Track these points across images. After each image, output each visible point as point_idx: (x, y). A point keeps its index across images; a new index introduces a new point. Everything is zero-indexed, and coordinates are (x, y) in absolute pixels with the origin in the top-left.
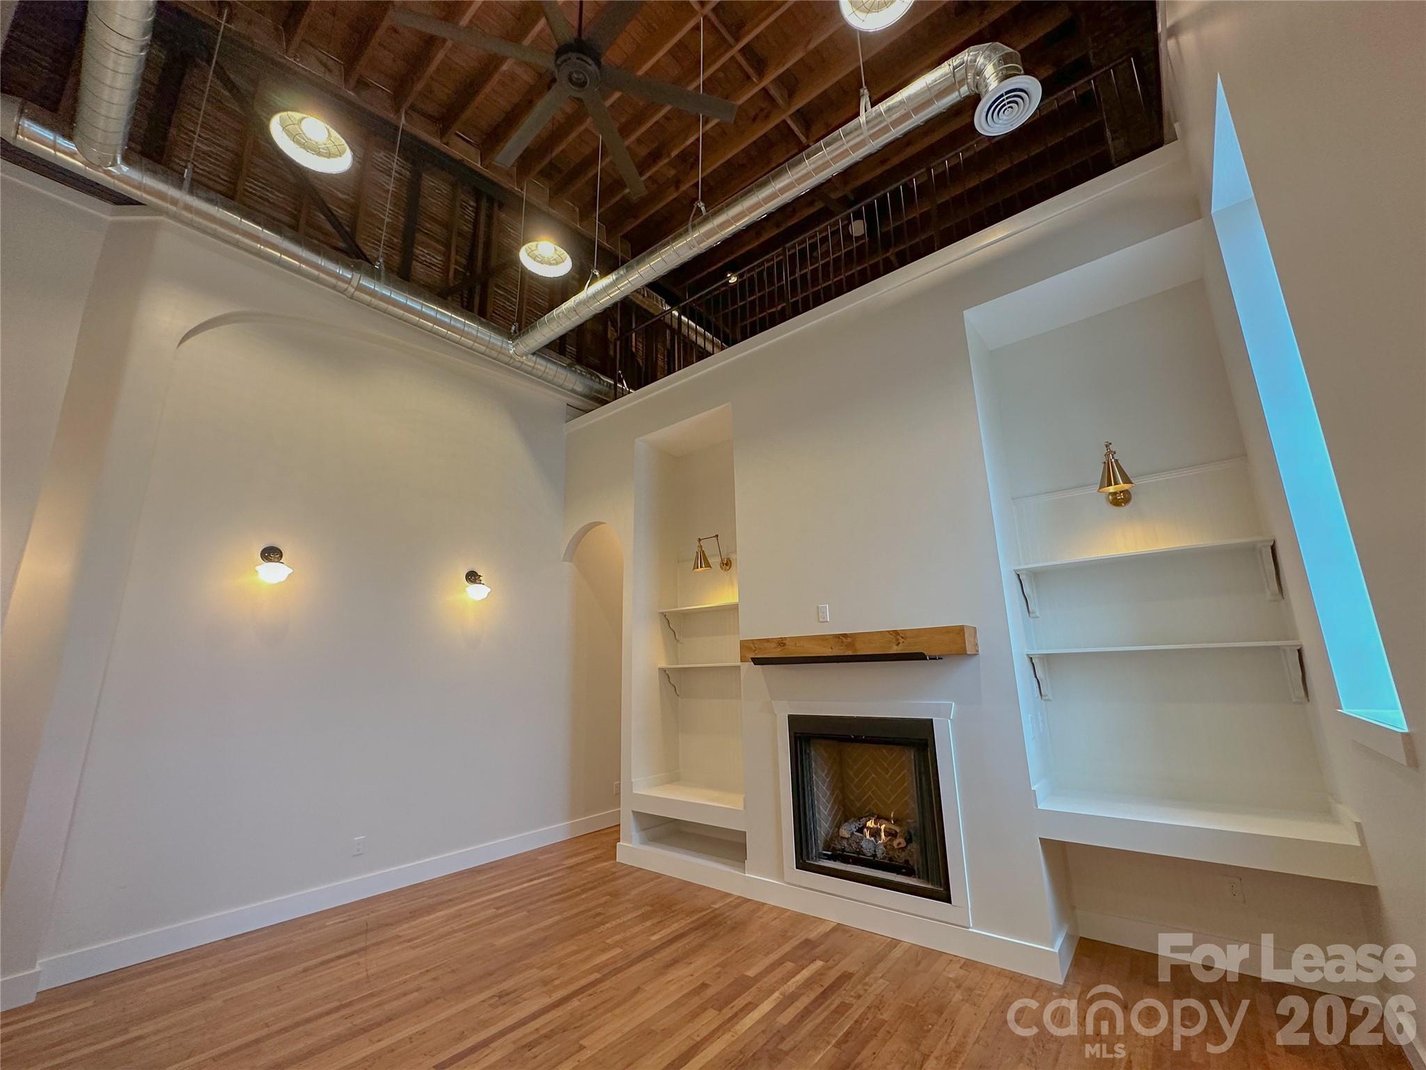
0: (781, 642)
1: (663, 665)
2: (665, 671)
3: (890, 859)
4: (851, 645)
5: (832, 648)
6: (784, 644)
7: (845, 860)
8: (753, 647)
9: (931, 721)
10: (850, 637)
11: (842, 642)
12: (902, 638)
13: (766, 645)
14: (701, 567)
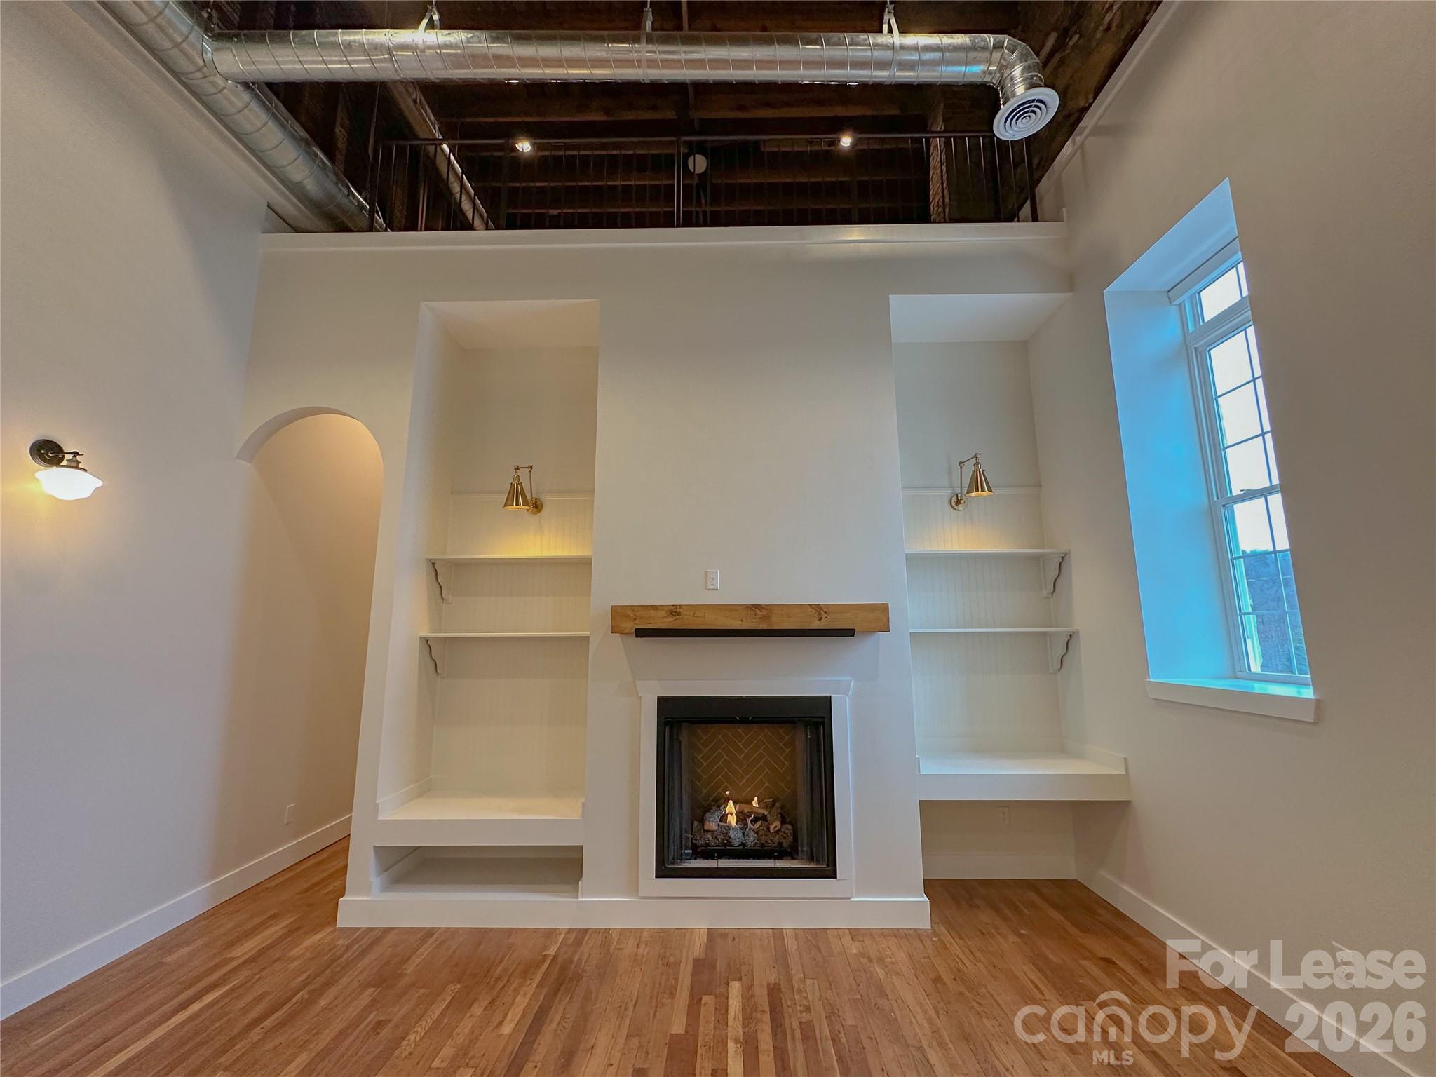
0: (674, 611)
1: (425, 633)
2: (427, 641)
3: (763, 845)
4: (766, 618)
5: (742, 621)
6: (678, 614)
7: (708, 855)
8: (632, 615)
9: (830, 697)
10: (765, 609)
11: (756, 615)
12: (826, 613)
13: (652, 613)
14: (517, 504)
